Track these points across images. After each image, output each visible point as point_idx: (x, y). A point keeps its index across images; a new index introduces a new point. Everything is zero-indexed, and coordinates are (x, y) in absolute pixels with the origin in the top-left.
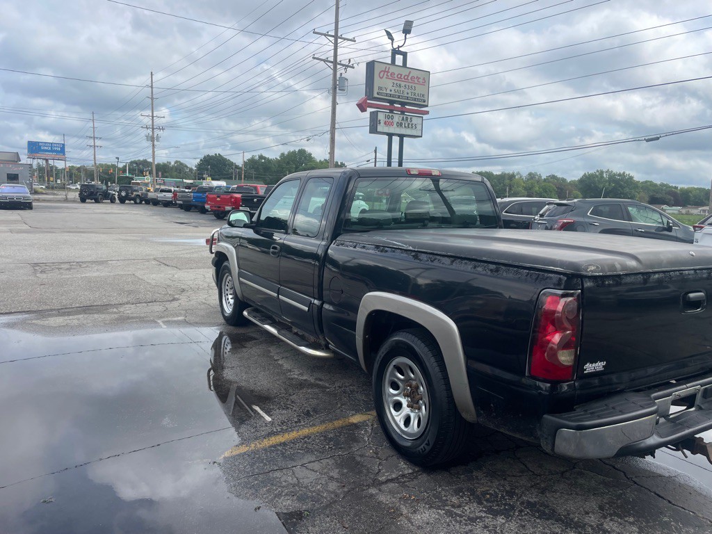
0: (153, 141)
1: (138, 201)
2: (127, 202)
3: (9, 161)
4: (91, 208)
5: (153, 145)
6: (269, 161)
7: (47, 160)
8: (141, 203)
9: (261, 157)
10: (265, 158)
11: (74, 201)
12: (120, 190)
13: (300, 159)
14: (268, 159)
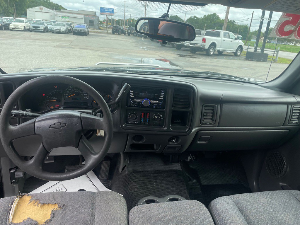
0: (146, 7)
1: (135, 35)
2: (131, 35)
3: (91, 15)
4: (116, 37)
5: (146, 9)
6: (198, 19)
7: (107, 16)
8: (136, 36)
9: (195, 17)
10: (196, 17)
11: (110, 34)
12: (128, 30)
13: (213, 18)
14: (198, 18)
